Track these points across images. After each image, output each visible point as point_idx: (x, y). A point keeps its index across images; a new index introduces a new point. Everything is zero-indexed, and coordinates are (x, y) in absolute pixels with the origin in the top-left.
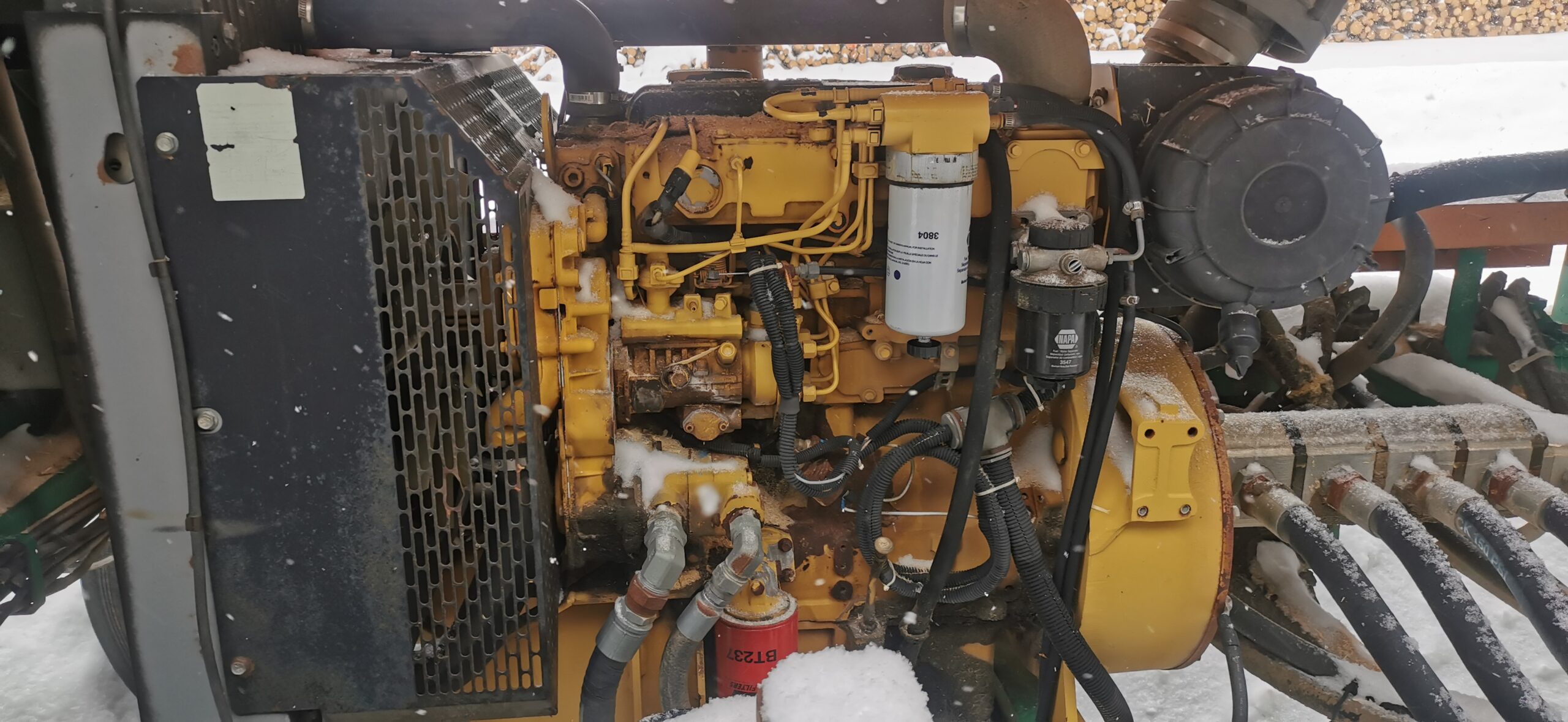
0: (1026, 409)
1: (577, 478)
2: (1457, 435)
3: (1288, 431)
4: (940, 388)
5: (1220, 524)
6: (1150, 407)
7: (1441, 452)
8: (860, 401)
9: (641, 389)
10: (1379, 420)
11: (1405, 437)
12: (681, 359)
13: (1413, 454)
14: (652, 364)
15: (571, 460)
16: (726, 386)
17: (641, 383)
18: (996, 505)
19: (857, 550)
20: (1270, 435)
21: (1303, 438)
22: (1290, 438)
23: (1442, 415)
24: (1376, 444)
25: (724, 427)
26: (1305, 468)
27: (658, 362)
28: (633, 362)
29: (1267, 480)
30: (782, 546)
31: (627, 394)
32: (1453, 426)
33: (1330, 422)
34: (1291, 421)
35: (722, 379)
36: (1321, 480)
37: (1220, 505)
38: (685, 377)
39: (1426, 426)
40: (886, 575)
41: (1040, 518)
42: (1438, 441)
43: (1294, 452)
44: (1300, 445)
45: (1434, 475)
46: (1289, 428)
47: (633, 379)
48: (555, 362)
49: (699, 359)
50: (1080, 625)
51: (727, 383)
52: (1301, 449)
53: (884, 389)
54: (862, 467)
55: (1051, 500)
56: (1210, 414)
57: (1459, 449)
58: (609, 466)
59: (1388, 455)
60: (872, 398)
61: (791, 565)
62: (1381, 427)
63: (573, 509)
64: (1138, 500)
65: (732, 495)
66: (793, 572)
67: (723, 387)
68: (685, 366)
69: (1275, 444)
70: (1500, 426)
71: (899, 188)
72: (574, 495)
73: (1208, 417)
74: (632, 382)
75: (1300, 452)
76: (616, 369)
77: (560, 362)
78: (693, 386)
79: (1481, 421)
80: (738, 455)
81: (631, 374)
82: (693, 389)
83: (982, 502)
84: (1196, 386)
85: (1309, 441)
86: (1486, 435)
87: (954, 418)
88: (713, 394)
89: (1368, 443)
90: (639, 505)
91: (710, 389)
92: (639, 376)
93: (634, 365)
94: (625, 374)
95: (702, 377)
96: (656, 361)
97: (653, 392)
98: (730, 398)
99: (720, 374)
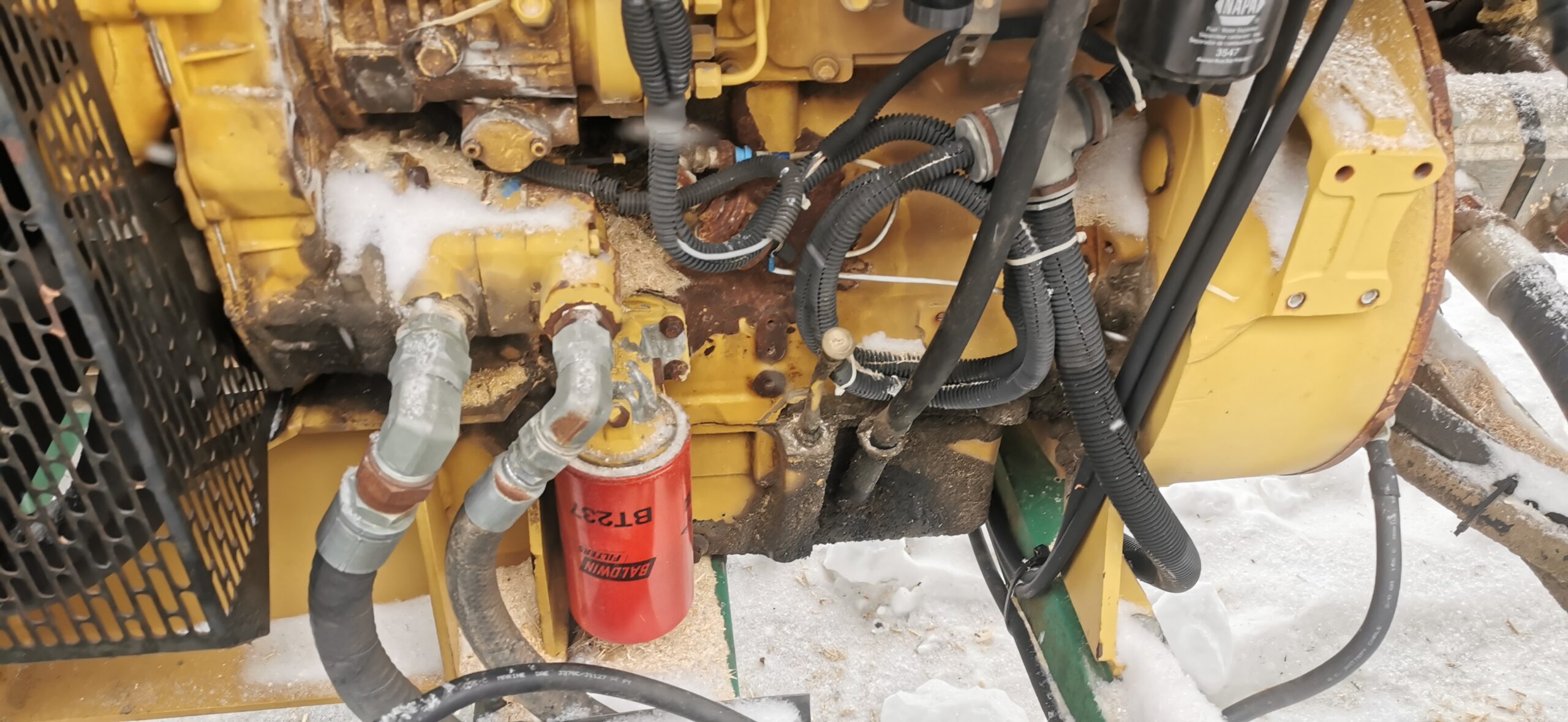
0: (1113, 107)
1: (243, 255)
3: (1521, 115)
4: (958, 62)
5: (1416, 310)
6: (1354, 120)
8: (809, 77)
9: (365, 73)
12: (441, 14)
14: (381, 24)
15: (227, 226)
16: (540, 70)
17: (361, 62)
18: (1040, 283)
19: (794, 326)
20: (1492, 122)
21: (1544, 127)
22: (1523, 127)
25: (539, 149)
26: (1535, 177)
27: (393, 19)
28: (341, 16)
29: (1479, 207)
30: (668, 327)
31: (336, 82)
34: (1527, 97)
35: (529, 57)
36: (1553, 197)
37: (1424, 280)
38: (449, 55)
40: (840, 375)
41: (1103, 275)
43: (1525, 153)
44: (1536, 139)
46: (1524, 109)
47: (343, 54)
48: (136, 32)
49: (477, 16)
50: (1148, 452)
51: (540, 65)
52: (1538, 146)
53: (854, 57)
54: (806, 204)
55: (1126, 250)
56: (1438, 115)
58: (309, 228)
60: (832, 75)
61: (684, 355)
63: (248, 308)
64: (1291, 284)
65: (555, 282)
66: (686, 367)
67: (532, 72)
68: (451, 29)
69: (1498, 138)
72: (247, 285)
73: (1434, 120)
74: (340, 61)
75: (1535, 152)
76: (301, 33)
77: (148, 30)
78: (472, 70)
80: (576, 191)
81: (341, 44)
82: (472, 75)
83: (1014, 277)
84: (1419, 58)
85: (1553, 134)
87: (981, 130)
88: (515, 84)
90: (378, 301)
91: (508, 73)
92: (357, 46)
93: (342, 26)
94: (323, 44)
95: (487, 52)
96: (388, 17)
97: (390, 79)
98: (550, 89)
99: (525, 47)
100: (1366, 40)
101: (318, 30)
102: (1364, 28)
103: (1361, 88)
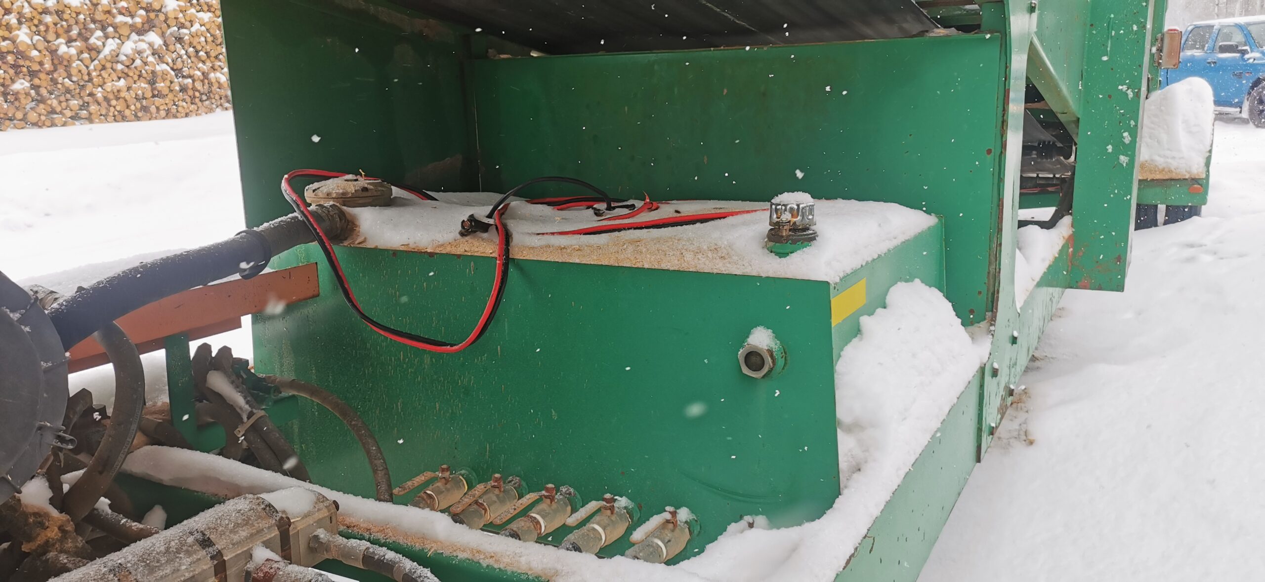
2: (211, 549)
7: (200, 574)
10: (129, 565)
23: (191, 533)
32: (204, 541)
39: (179, 551)
42: (194, 563)
57: (216, 562)
70: (247, 522)
79: (228, 525)
86: (236, 538)
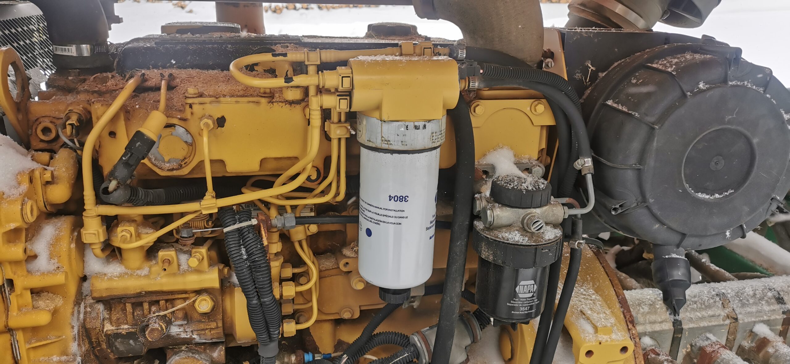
0: (480, 324)
2: (783, 306)
3: (667, 308)
4: (408, 307)
6: (589, 328)
7: (774, 320)
8: (339, 318)
9: (119, 340)
10: (729, 296)
11: (749, 309)
12: (160, 310)
13: (755, 323)
14: (130, 317)
16: (207, 331)
17: (117, 336)
20: (655, 313)
22: (670, 314)
23: (770, 290)
24: (730, 317)
26: (681, 337)
27: (135, 314)
28: (110, 314)
31: (104, 346)
32: (779, 298)
33: (696, 299)
35: (202, 326)
36: (691, 346)
38: (162, 329)
39: (761, 299)
42: (771, 311)
44: (677, 320)
45: (773, 341)
47: (109, 332)
48: (6, 338)
49: (177, 310)
51: (207, 329)
52: (678, 323)
53: (360, 306)
57: (785, 317)
59: (738, 324)
60: (350, 316)
62: (732, 302)
67: (203, 332)
68: (164, 317)
69: (660, 320)
71: (370, 152)
74: (107, 336)
75: (678, 326)
76: (88, 326)
77: (12, 336)
78: (173, 334)
81: (108, 327)
82: (173, 336)
85: (683, 316)
87: (421, 341)
88: (194, 339)
89: (724, 316)
91: (191, 334)
92: (117, 328)
93: (110, 319)
94: (99, 330)
95: (182, 325)
96: (133, 313)
97: (131, 341)
98: (211, 339)
99: (200, 321)
100: (589, 286)
101: (98, 324)
102: (587, 280)
103: (589, 312)
